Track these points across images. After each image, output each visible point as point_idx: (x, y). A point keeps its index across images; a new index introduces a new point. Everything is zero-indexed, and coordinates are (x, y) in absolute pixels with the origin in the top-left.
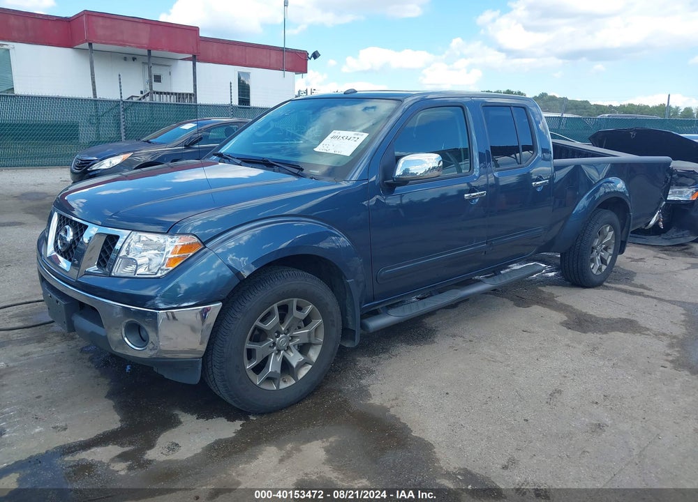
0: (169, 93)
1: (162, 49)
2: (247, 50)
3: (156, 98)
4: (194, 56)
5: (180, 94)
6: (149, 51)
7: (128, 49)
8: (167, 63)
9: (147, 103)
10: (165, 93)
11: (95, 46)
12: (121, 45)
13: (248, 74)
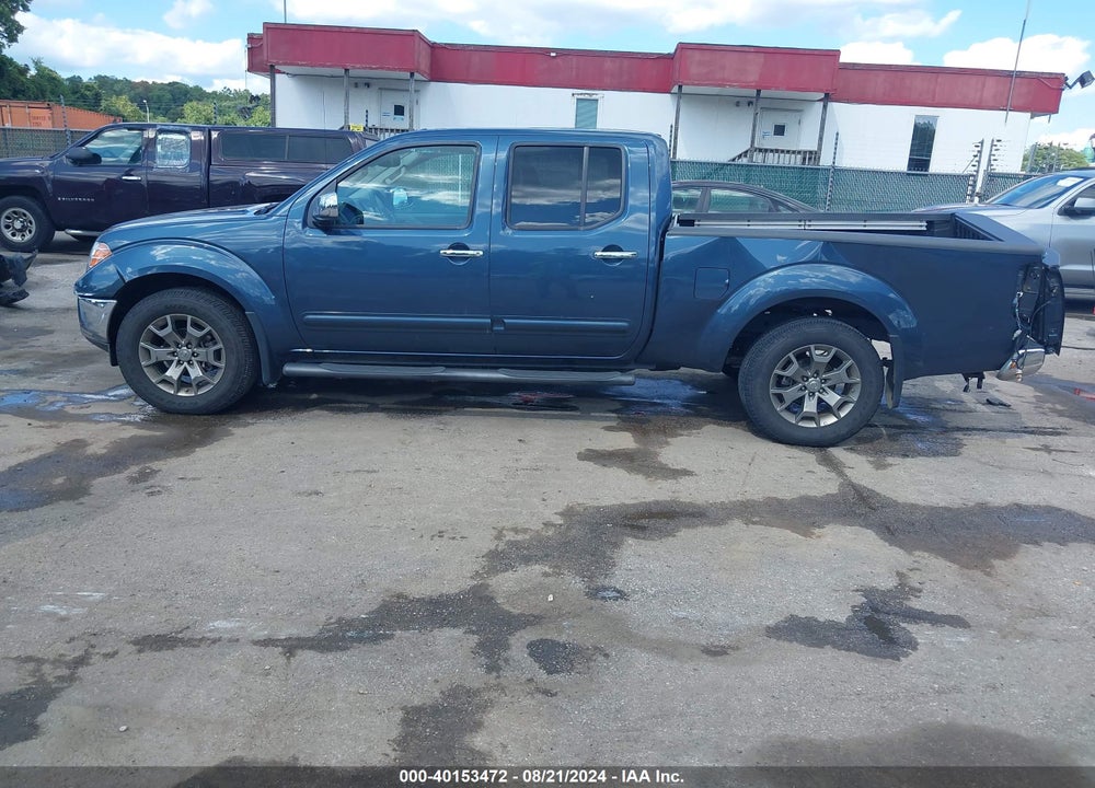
0: (777, 151)
1: (777, 88)
2: (939, 80)
3: (758, 158)
4: (827, 95)
5: (805, 152)
6: (759, 91)
7: (728, 91)
8: (796, 108)
9: (742, 166)
10: (772, 151)
11: (685, 89)
12: (719, 86)
13: (935, 118)
